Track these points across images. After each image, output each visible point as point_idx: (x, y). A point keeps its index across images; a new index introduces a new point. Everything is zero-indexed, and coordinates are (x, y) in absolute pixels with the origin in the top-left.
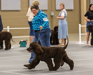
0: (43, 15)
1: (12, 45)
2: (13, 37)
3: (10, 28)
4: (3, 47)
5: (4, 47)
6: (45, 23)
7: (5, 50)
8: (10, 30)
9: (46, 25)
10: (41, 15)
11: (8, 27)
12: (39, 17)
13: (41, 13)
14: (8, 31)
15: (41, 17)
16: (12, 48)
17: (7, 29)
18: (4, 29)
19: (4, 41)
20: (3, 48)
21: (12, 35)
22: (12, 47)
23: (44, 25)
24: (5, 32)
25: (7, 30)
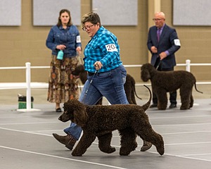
0: (107, 39)
1: (194, 100)
2: (197, 83)
3: (191, 63)
4: (176, 103)
5: (179, 103)
6: (109, 56)
7: (181, 109)
8: (191, 66)
9: (110, 59)
10: (103, 39)
11: (188, 61)
12: (100, 42)
13: (104, 32)
14: (188, 70)
15: (103, 42)
16: (196, 107)
17: (186, 65)
18: (177, 65)
19: (178, 91)
20: (176, 106)
21: (196, 78)
22: (194, 104)
23: (105, 61)
24: (180, 71)
25: (185, 67)
